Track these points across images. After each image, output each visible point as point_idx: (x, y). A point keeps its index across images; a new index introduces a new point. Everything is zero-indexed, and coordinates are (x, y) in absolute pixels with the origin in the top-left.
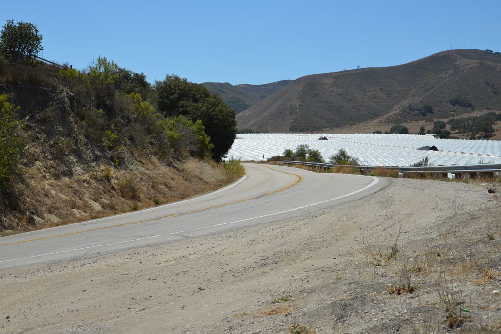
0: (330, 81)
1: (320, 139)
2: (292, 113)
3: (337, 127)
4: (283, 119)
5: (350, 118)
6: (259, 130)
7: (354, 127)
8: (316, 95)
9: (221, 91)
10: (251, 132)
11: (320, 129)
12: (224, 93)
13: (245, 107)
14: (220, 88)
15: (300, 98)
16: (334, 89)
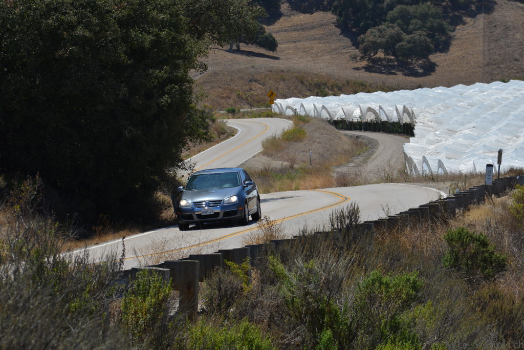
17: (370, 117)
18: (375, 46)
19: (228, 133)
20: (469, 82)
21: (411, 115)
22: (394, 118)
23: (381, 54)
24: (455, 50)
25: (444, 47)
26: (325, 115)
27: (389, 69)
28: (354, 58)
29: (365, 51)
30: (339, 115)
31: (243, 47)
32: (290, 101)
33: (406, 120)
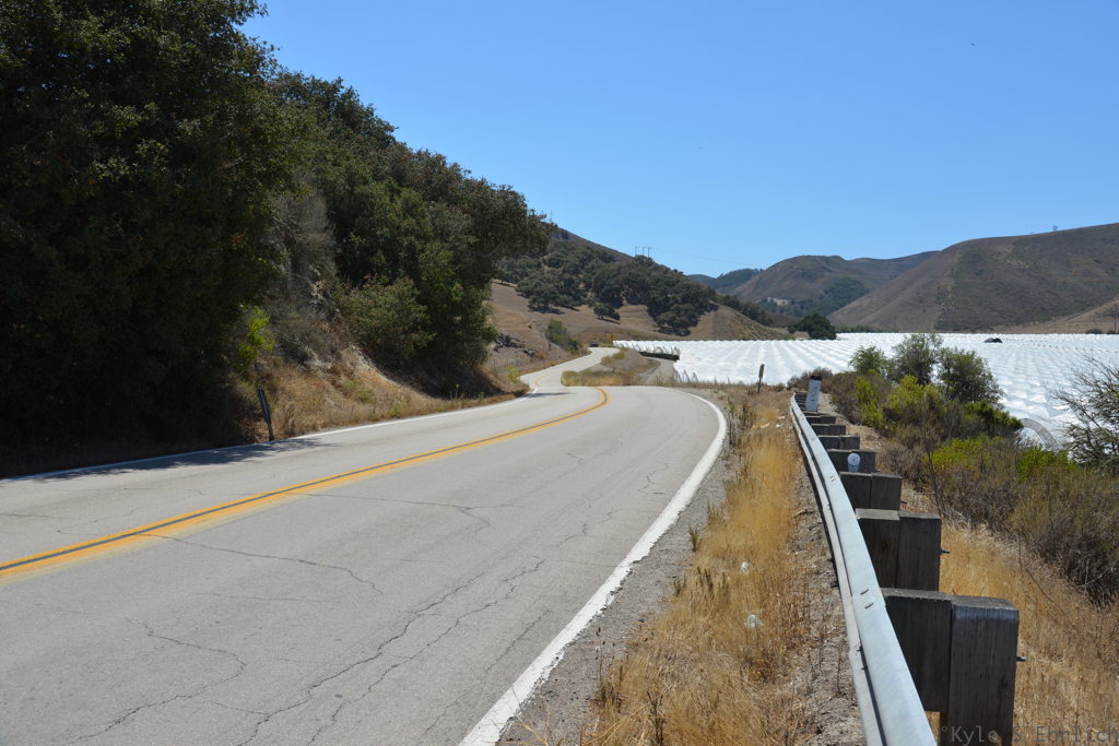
0: (1008, 249)
1: (987, 341)
2: (941, 300)
3: (1018, 323)
4: (924, 311)
5: (1043, 309)
6: (881, 328)
7: (1050, 324)
8: (981, 271)
9: (825, 268)
10: (868, 331)
11: (988, 328)
12: (830, 271)
13: (863, 293)
14: (824, 264)
15: (953, 277)
16: (1015, 262)
17: (658, 351)
18: (664, 321)
19: (588, 353)
20: (705, 340)
21: (678, 351)
22: (670, 352)
23: (666, 325)
24: (699, 326)
25: (695, 324)
26: (637, 349)
27: (669, 332)
28: (654, 326)
29: (659, 323)
30: (644, 349)
31: (605, 317)
32: (622, 342)
33: (675, 353)
